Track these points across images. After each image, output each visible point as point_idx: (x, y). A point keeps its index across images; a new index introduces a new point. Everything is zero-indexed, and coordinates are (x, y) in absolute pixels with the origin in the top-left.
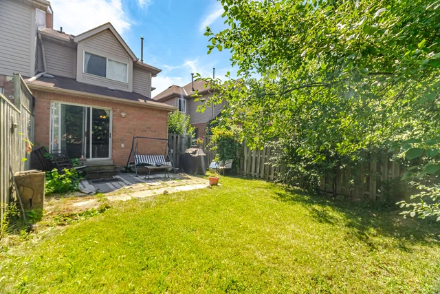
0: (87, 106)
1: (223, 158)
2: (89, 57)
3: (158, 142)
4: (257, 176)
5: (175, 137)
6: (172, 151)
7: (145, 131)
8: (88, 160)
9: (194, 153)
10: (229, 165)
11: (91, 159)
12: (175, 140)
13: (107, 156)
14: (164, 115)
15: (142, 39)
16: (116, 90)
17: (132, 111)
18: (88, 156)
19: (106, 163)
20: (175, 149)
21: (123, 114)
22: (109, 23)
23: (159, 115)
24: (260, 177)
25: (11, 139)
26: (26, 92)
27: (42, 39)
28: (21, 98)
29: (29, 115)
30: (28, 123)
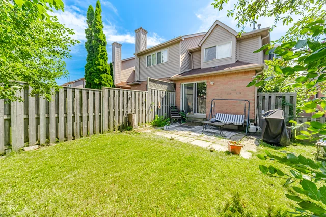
0: (194, 83)
2: (207, 51)
5: (267, 97)
7: (230, 93)
8: (194, 114)
9: (267, 115)
11: (196, 114)
21: (212, 83)
22: (217, 20)
25: (130, 101)
26: (162, 83)
27: (191, 53)
28: (151, 86)
29: (164, 92)
30: (161, 95)
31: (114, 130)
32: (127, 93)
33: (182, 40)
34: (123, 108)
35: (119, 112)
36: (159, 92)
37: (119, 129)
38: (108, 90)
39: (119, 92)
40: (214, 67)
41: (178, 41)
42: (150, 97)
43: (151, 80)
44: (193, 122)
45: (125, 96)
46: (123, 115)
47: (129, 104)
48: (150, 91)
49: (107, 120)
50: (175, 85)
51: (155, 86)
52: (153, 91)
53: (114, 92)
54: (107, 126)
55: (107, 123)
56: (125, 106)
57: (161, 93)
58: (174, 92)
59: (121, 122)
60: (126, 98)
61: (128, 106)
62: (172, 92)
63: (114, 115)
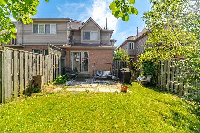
0: (80, 52)
1: (145, 74)
2: (85, 33)
3: (108, 65)
4: (172, 90)
5: (117, 62)
6: (116, 69)
7: (102, 60)
8: (81, 72)
9: (123, 70)
10: (149, 79)
11: (82, 72)
12: (117, 64)
13: (87, 71)
14: (111, 52)
15: (106, 19)
16: (93, 44)
17: (95, 51)
18: (81, 71)
19: (87, 74)
20: (118, 68)
21: (92, 53)
22: (91, 18)
23: (108, 52)
24: (174, 91)
25: (35, 64)
26: (58, 50)
27: (73, 32)
28: (51, 51)
29: (59, 57)
30: (58, 59)
31: (19, 96)
32: (32, 56)
33: (69, 22)
34: (29, 71)
35: (24, 75)
36: (56, 56)
37: (24, 94)
38: (11, 51)
39: (24, 55)
40: (91, 44)
41: (66, 21)
42: (50, 60)
43: (51, 46)
44: (82, 78)
45: (31, 59)
46: (29, 78)
47: (34, 67)
48: (50, 55)
49: (10, 86)
50: (65, 52)
51: (53, 52)
52: (53, 55)
53: (19, 54)
54: (10, 93)
55: (10, 89)
56: (31, 69)
57: (58, 57)
58: (65, 57)
59: (27, 85)
60: (31, 61)
61: (33, 69)
62: (64, 57)
63: (19, 79)
